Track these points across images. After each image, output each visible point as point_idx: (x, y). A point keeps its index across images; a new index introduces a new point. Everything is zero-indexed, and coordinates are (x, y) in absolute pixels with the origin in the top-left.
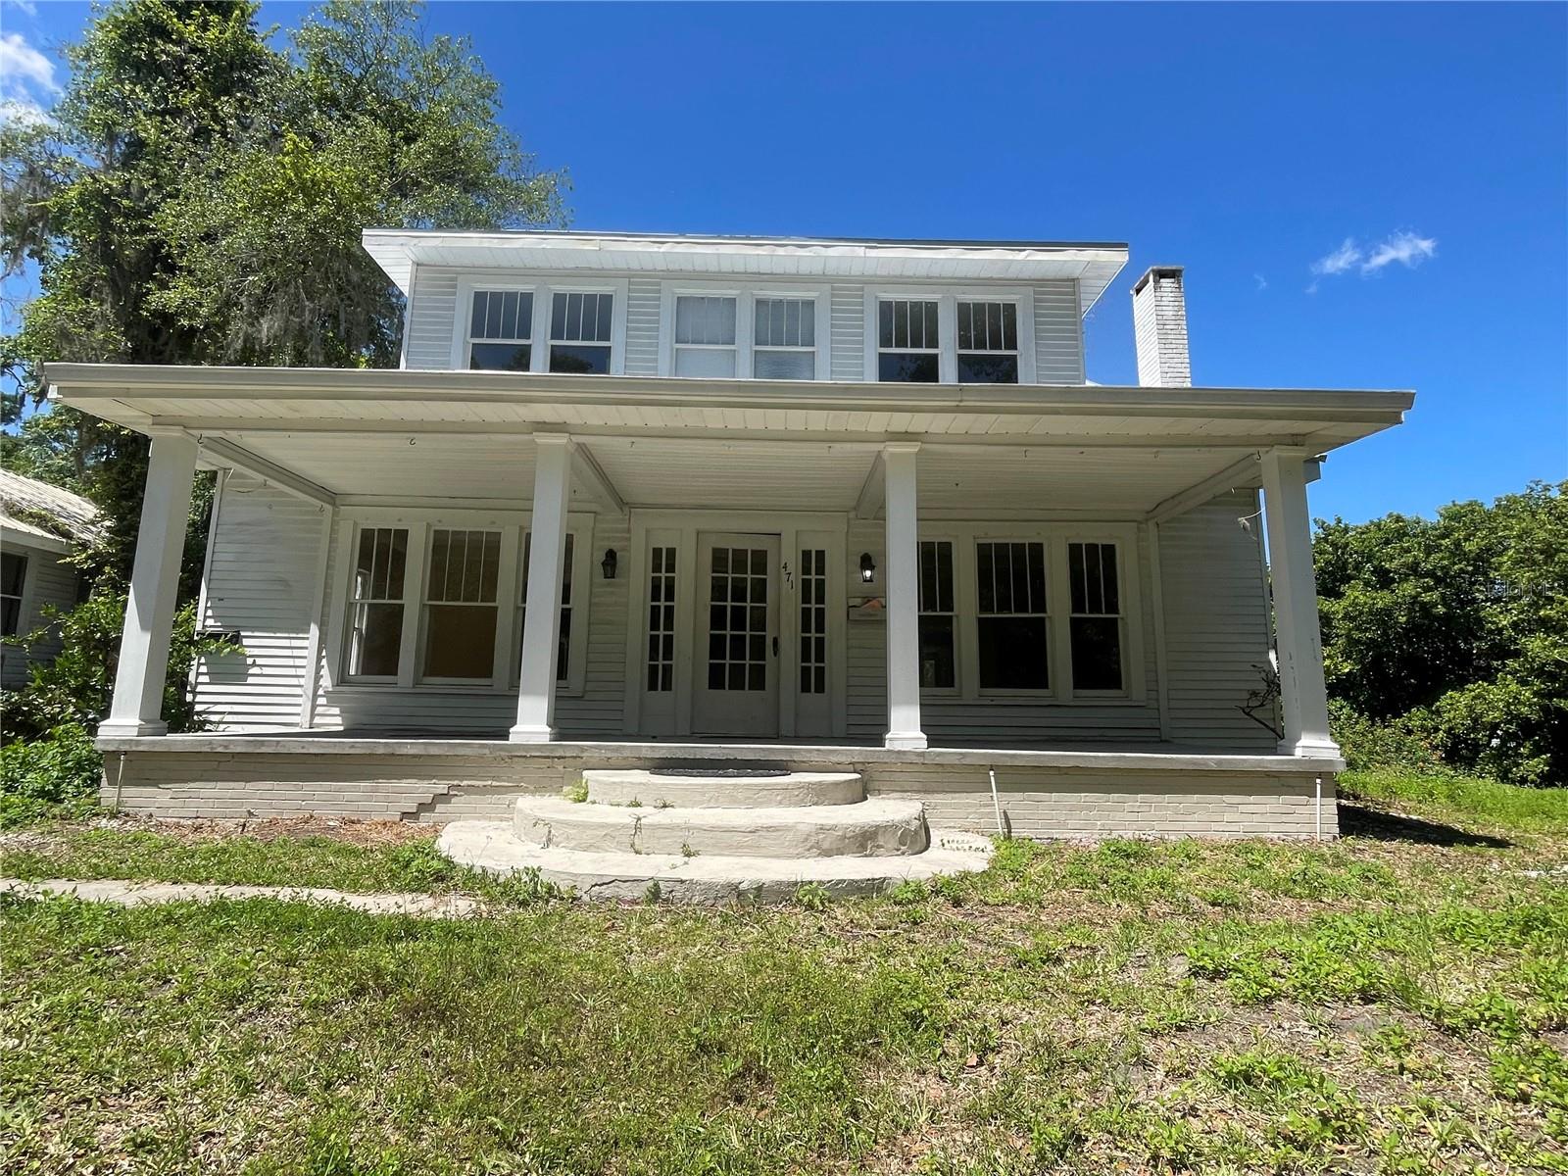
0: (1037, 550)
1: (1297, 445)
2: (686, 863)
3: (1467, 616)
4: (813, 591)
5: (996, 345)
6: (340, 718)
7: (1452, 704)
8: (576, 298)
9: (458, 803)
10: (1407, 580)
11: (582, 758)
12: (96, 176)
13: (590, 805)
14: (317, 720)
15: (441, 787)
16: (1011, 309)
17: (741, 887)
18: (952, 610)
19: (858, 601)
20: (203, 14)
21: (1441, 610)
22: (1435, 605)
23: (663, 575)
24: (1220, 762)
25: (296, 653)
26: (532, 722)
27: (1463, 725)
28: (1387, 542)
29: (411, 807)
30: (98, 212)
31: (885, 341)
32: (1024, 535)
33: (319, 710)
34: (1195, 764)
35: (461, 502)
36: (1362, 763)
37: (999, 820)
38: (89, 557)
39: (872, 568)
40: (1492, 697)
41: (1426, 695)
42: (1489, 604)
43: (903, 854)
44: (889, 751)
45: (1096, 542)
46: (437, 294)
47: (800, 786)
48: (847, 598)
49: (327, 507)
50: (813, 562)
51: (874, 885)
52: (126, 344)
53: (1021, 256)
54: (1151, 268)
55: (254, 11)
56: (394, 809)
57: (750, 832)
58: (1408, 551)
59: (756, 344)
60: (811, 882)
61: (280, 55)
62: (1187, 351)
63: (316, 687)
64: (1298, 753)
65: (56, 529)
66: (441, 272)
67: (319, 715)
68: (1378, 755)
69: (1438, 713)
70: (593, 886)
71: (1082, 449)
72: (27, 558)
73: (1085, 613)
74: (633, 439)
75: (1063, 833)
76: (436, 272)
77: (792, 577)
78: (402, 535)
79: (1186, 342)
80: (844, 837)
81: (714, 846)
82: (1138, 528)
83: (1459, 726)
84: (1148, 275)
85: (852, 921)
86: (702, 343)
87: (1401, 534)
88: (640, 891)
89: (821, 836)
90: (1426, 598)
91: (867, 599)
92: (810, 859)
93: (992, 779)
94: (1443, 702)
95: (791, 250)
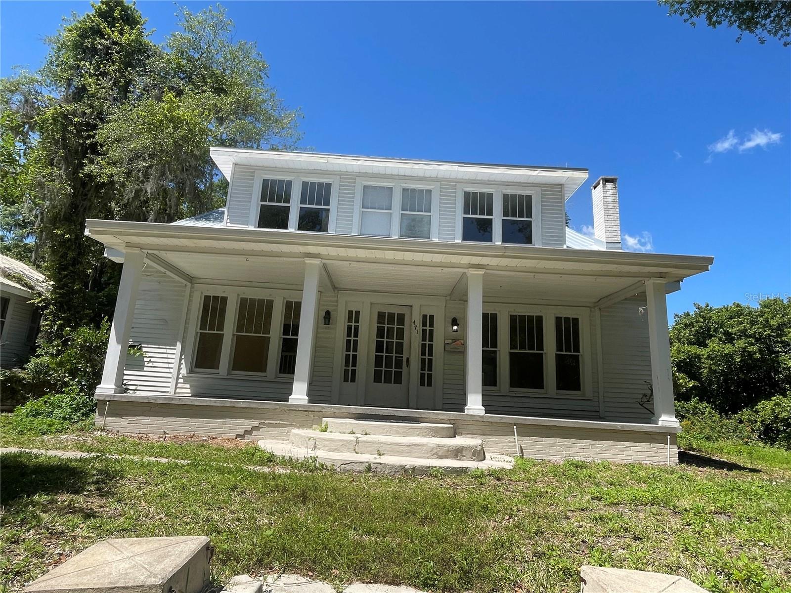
0: (540, 319)
1: (662, 278)
2: (380, 458)
3: (772, 360)
4: (428, 335)
5: (521, 216)
6: (189, 390)
7: (764, 408)
8: (313, 184)
9: (264, 431)
10: (741, 339)
11: (322, 412)
12: (62, 105)
13: (330, 433)
14: (178, 390)
15: (256, 423)
16: (529, 198)
17: (406, 467)
18: (497, 348)
19: (450, 341)
20: (121, 25)
21: (758, 356)
22: (755, 353)
23: (353, 324)
24: (622, 426)
25: (169, 356)
26: (299, 394)
27: (769, 419)
28: (731, 318)
29: (241, 432)
30: (62, 124)
31: (466, 211)
32: (534, 312)
33: (179, 385)
34: (611, 426)
35: (254, 284)
36: (714, 438)
37: (518, 450)
38: (43, 300)
39: (457, 325)
40: (784, 404)
41: (751, 403)
42: (784, 354)
43: (474, 460)
44: (467, 414)
45: (569, 317)
46: (244, 179)
47: (426, 428)
48: (445, 340)
49: (189, 284)
50: (428, 321)
51: (463, 470)
52: (70, 190)
53: (535, 173)
54: (601, 177)
55: (144, 23)
56: (233, 433)
57: (407, 446)
58: (741, 323)
59: (402, 210)
60: (436, 467)
61: (157, 46)
62: (619, 220)
63: (179, 373)
64: (660, 423)
65: (26, 285)
66: (247, 169)
67: (178, 388)
68: (724, 433)
69: (757, 412)
70: (342, 465)
71: (561, 276)
72: (9, 299)
73: (563, 352)
74: (351, 262)
75: (548, 457)
76: (244, 168)
77: (417, 328)
78: (224, 300)
79: (618, 215)
80: (448, 451)
81: (391, 451)
82: (590, 310)
83: (767, 420)
84: (600, 180)
85: (454, 483)
86: (375, 209)
87: (739, 314)
88: (362, 468)
89: (438, 450)
90: (750, 349)
91: (455, 340)
92: (433, 460)
93: (515, 430)
94: (760, 406)
95: (421, 166)
